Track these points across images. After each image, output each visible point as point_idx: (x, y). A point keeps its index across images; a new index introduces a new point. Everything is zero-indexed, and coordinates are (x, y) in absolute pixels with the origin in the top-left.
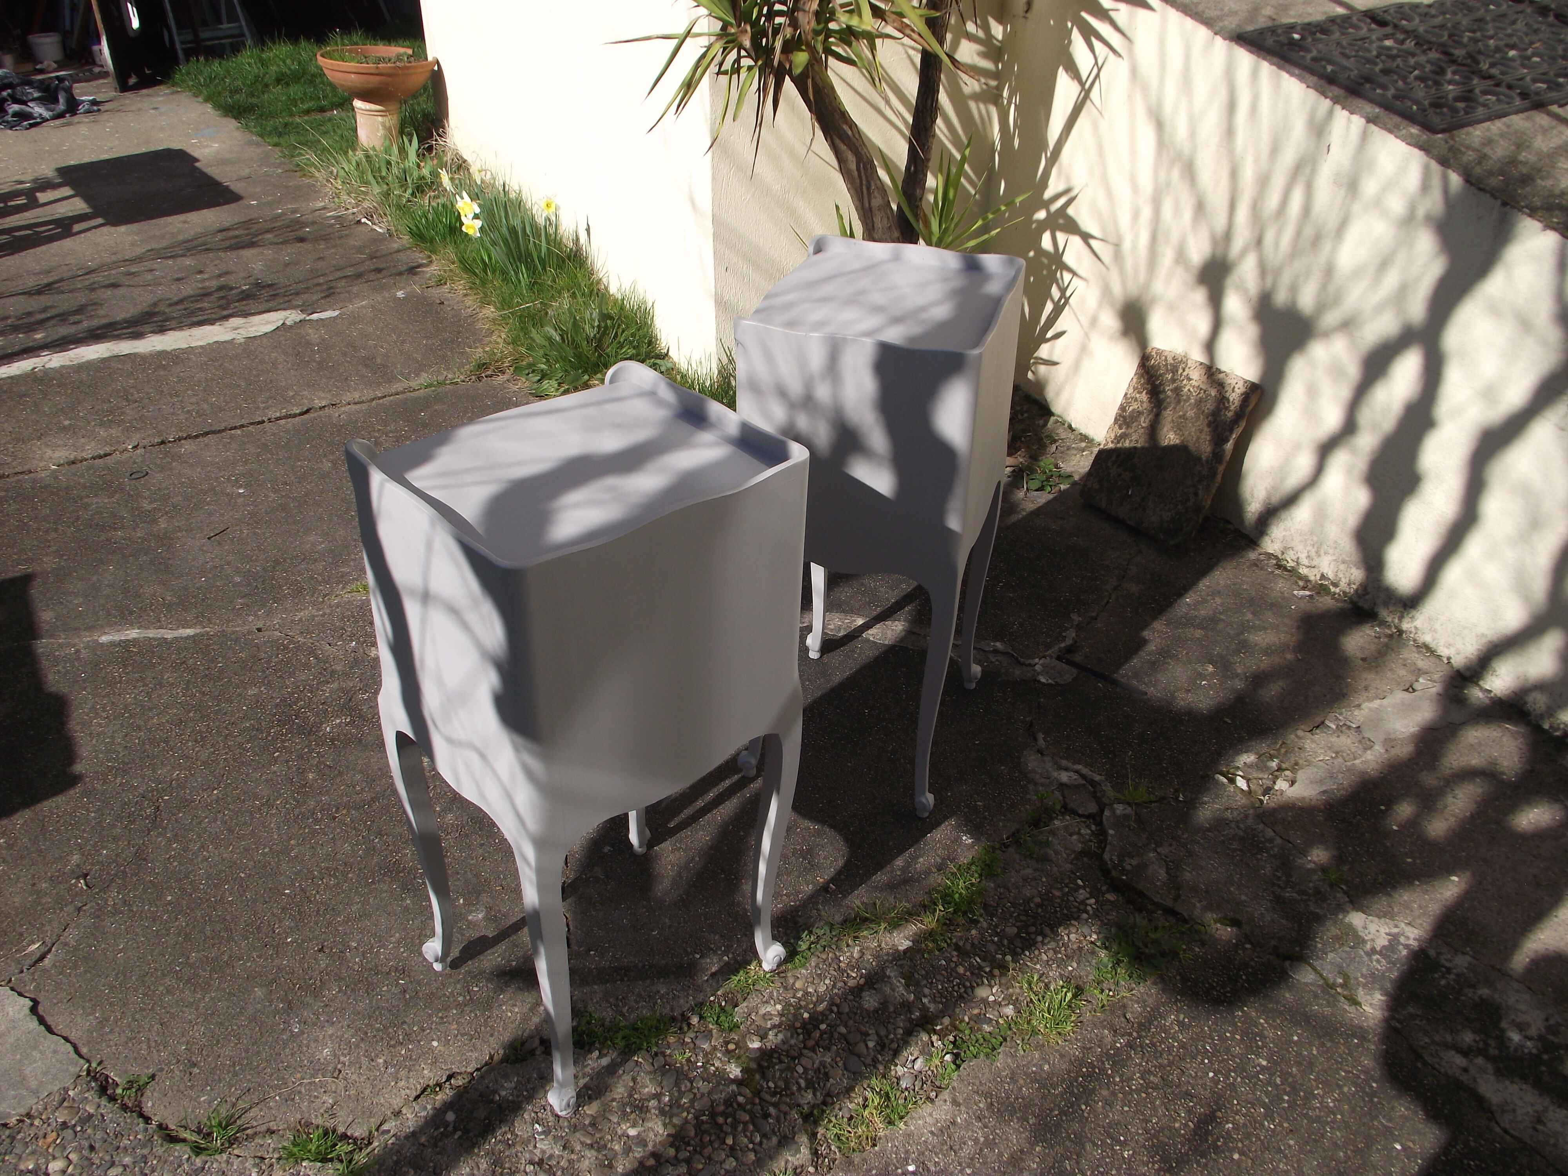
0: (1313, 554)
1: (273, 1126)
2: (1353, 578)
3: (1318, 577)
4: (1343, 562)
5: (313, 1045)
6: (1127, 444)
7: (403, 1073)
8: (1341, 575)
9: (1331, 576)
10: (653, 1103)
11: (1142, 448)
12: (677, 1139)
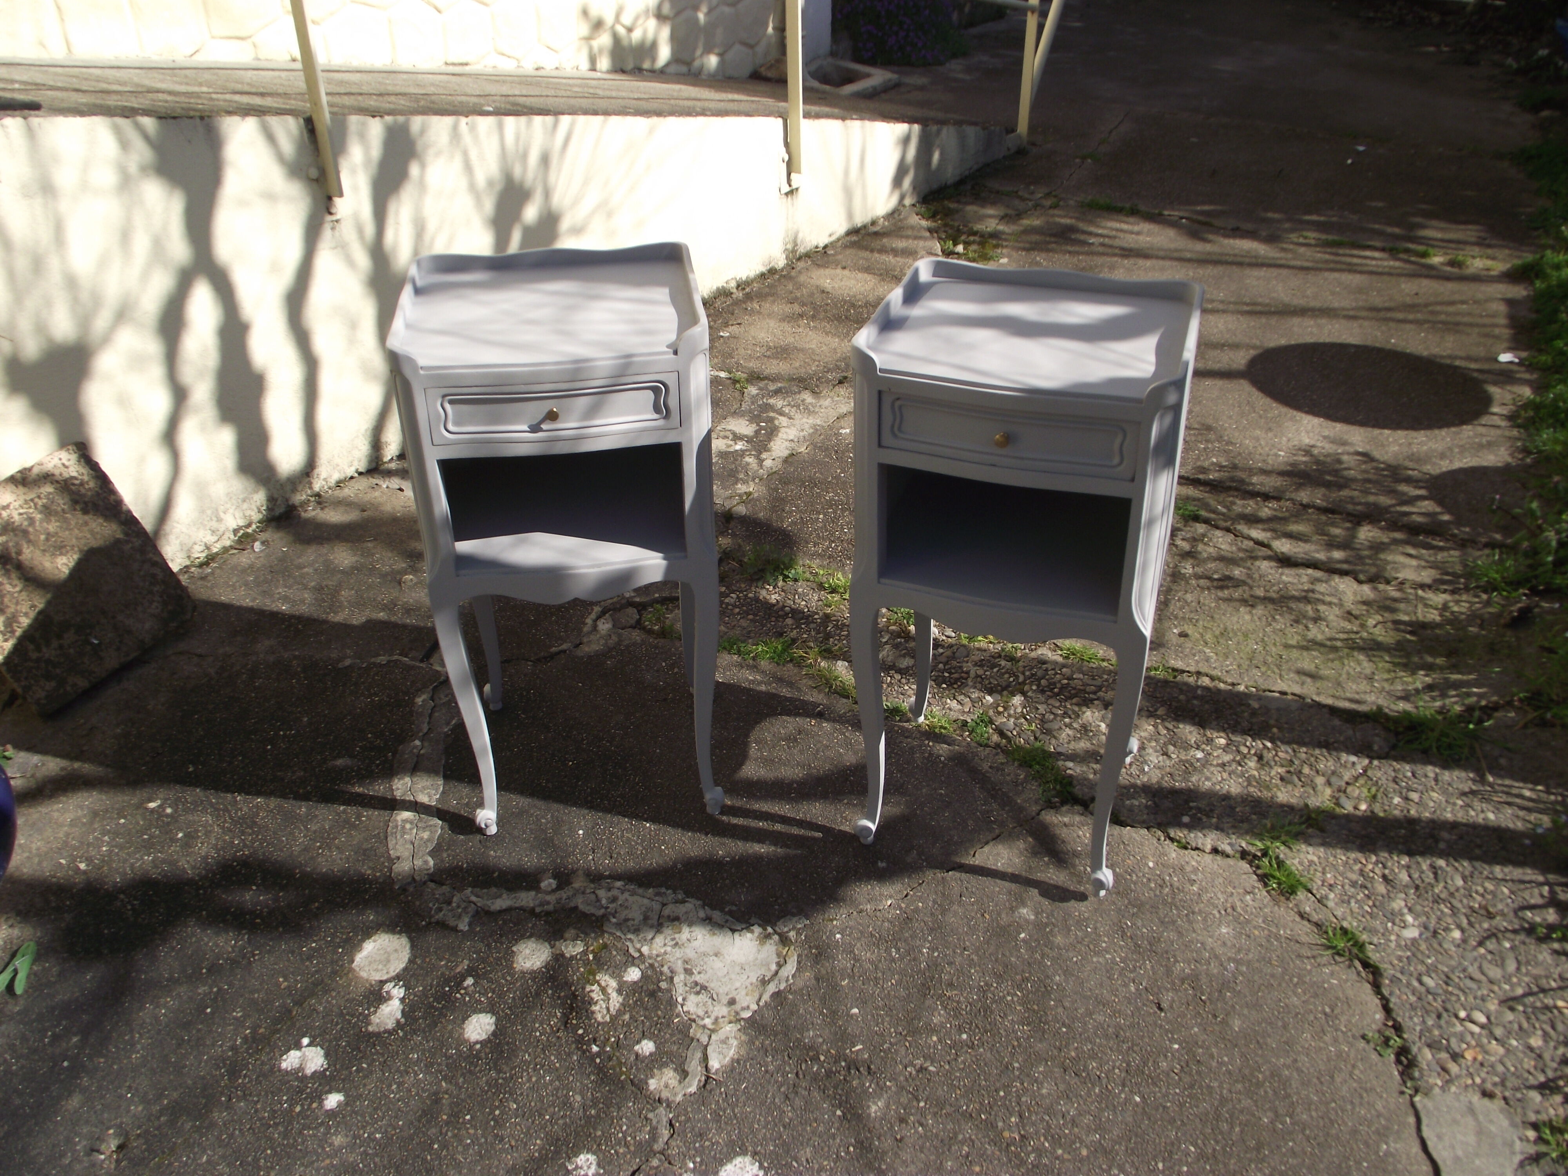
0: (214, 524)
1: (1298, 919)
2: (258, 503)
3: (232, 537)
4: (244, 501)
5: (1229, 944)
6: (25, 622)
7: (1188, 869)
8: (248, 513)
9: (241, 523)
10: (1075, 725)
11: (49, 603)
12: (1087, 703)
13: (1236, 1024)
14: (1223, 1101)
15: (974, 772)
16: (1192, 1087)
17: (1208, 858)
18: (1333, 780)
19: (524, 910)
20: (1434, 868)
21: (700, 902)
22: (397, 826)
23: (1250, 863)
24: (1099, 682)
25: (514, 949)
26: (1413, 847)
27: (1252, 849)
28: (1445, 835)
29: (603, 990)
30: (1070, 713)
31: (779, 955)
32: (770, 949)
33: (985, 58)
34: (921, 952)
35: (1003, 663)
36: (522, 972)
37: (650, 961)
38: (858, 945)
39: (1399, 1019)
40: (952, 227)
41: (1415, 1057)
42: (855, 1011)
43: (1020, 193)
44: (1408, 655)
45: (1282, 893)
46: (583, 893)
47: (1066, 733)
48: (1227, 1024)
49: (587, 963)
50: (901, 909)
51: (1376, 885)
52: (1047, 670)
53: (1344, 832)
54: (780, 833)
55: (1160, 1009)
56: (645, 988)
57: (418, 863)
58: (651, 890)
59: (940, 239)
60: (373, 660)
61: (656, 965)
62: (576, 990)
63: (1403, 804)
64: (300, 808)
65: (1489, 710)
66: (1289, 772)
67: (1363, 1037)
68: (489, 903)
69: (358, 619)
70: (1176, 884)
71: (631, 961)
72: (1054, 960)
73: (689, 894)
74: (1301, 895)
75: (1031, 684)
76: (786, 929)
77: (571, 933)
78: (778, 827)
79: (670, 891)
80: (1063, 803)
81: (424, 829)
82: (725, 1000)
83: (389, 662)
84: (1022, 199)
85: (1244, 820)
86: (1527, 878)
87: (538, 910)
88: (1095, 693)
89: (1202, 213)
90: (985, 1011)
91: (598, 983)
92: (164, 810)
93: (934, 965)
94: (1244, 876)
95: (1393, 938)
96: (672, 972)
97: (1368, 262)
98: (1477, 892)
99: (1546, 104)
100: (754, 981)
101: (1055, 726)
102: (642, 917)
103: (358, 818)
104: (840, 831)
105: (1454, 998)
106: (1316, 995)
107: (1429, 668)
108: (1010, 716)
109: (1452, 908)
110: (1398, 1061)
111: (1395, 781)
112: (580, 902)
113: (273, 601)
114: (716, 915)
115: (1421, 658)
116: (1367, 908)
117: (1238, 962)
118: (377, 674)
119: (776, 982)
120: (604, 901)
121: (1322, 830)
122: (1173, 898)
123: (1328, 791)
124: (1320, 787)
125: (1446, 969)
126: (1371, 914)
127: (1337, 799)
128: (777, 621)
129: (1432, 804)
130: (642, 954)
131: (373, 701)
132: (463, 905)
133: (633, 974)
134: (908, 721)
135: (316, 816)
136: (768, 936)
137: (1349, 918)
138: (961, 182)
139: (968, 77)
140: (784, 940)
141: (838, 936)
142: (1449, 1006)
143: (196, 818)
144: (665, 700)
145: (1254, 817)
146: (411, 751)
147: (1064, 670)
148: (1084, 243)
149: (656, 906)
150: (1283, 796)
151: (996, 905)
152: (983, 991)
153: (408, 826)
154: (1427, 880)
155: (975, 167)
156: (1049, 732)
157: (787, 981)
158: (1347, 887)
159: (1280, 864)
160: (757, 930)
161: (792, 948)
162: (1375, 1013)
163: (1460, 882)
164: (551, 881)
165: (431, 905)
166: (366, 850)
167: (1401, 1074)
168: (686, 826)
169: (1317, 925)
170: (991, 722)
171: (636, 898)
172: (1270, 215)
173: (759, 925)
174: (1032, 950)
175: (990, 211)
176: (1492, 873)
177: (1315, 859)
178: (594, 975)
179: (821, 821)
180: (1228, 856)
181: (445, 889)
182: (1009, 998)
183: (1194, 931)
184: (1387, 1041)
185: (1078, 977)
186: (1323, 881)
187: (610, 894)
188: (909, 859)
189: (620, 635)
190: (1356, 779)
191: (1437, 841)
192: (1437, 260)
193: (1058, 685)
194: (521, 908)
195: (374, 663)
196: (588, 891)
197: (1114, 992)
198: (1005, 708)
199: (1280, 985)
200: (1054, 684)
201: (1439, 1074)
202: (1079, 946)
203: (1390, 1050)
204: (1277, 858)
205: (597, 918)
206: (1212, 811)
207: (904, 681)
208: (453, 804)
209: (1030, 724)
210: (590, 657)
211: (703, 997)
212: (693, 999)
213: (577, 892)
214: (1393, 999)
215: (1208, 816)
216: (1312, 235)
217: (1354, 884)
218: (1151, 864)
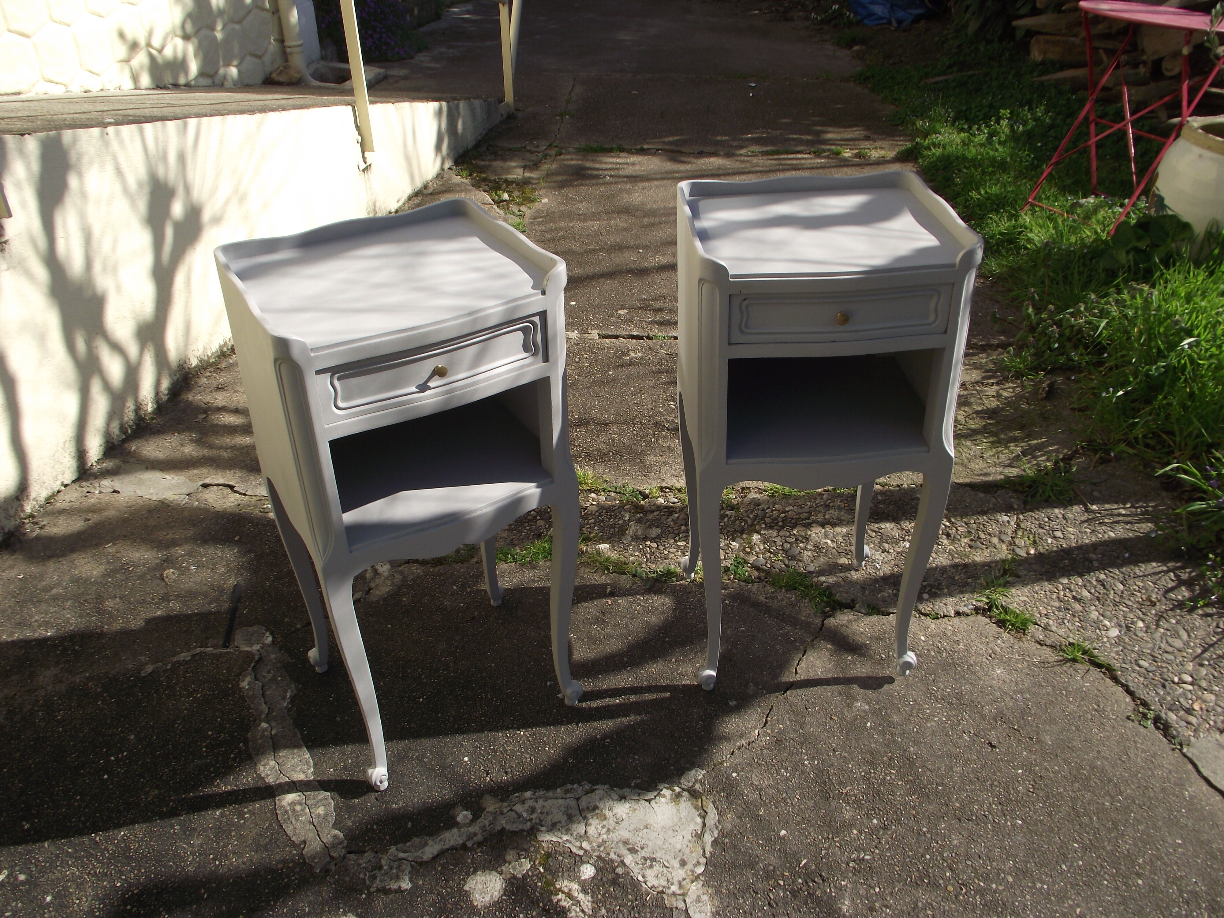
1: (1039, 647)
5: (1008, 681)
7: (949, 633)
10: (809, 547)
12: (808, 526)
13: (1048, 739)
14: (1074, 800)
15: (756, 605)
16: (1048, 797)
17: (956, 620)
18: (1003, 537)
19: (456, 849)
20: (1100, 581)
21: (606, 786)
22: (287, 812)
23: (983, 615)
24: (806, 509)
25: (466, 888)
26: (1080, 571)
27: (981, 605)
28: (1093, 556)
29: (569, 895)
30: (800, 538)
31: (696, 808)
32: (686, 805)
33: (444, 50)
34: (803, 764)
35: (728, 513)
36: (485, 907)
37: (596, 854)
38: (754, 776)
39: (1142, 697)
40: (490, 181)
41: (1166, 721)
42: (783, 832)
43: (528, 148)
44: (995, 434)
45: (1017, 632)
46: (502, 813)
47: (807, 554)
48: (1042, 742)
49: (540, 876)
50: (769, 735)
51: (1073, 605)
52: (763, 510)
53: (1031, 573)
54: (636, 703)
55: (993, 747)
56: (604, 879)
57: (327, 839)
58: (559, 790)
59: (485, 191)
60: (175, 659)
61: (603, 855)
62: (545, 905)
63: (1054, 542)
64: (172, 827)
65: (1067, 459)
66: (972, 540)
67: (1128, 718)
68: (419, 854)
69: (136, 622)
70: (948, 648)
71: (578, 860)
72: (902, 735)
73: (594, 782)
74: (1032, 628)
75: (759, 523)
76: (690, 784)
77: (510, 855)
78: (633, 698)
79: (575, 786)
80: (834, 609)
81: (316, 805)
82: (676, 864)
83: (193, 656)
84: (532, 153)
85: (966, 584)
86: (1157, 570)
87: (469, 844)
88: (808, 518)
89: (670, 143)
90: (878, 794)
91: (560, 890)
92: (16, 878)
93: (820, 772)
94: (987, 627)
95: (1105, 640)
96: (619, 856)
97: (803, 162)
98: (1135, 590)
99: (853, 42)
100: (690, 838)
101: (796, 550)
102: (565, 818)
103: (241, 815)
104: (684, 685)
105: (1165, 670)
106: (1083, 699)
107: (1015, 440)
108: (757, 553)
109: (1127, 606)
110: (1157, 728)
111: (1041, 526)
112: (502, 823)
113: (34, 631)
114: (626, 791)
115: (1006, 435)
116: (1077, 624)
117: (1021, 692)
118: (186, 672)
119: (708, 832)
120: (525, 815)
121: (1018, 576)
122: (953, 659)
123: (1004, 547)
124: (998, 546)
125: (1149, 651)
126: (1082, 627)
127: (1013, 550)
128: (529, 525)
129: (1073, 537)
130: (586, 851)
131: (195, 698)
132: (395, 865)
133: (588, 871)
134: (683, 579)
135: (195, 829)
136: (678, 796)
137: (1071, 635)
138: (477, 146)
139: (438, 66)
140: (694, 794)
141: (734, 775)
142: (1166, 677)
143: (58, 874)
144: (473, 618)
145: (970, 580)
146: (263, 736)
147: (776, 506)
148: (597, 177)
149: (573, 803)
150: (979, 557)
151: (836, 707)
152: (866, 779)
153: (298, 808)
154: (1102, 592)
155: (484, 132)
156: (793, 558)
157: (717, 828)
158: (1056, 613)
159: (1006, 610)
160: (666, 792)
161: (704, 798)
162: (1124, 698)
163: (1121, 587)
164: (465, 812)
165: (362, 876)
166: (266, 845)
167: (1165, 736)
168: (556, 722)
169: (1052, 646)
170: (746, 562)
171: (550, 802)
172: (719, 138)
173: (667, 788)
174: (883, 733)
175: (513, 164)
176: (1135, 573)
177: (1026, 599)
178: (554, 885)
179: (663, 682)
180: (968, 615)
181: (369, 855)
182: (889, 778)
183: (980, 679)
184: (1145, 716)
185: (925, 743)
186: (1040, 613)
187: (526, 806)
188: (750, 691)
189: (401, 573)
190: (1016, 532)
191: (1091, 562)
192: (847, 154)
193: (780, 520)
194: (453, 848)
195: (178, 662)
196: (505, 811)
197: (956, 745)
198: (751, 549)
199: (1056, 699)
200: (776, 519)
201: (1187, 727)
202: (911, 718)
203: (1149, 722)
204: (1002, 605)
205: (528, 832)
206: (940, 584)
207: (661, 548)
208: (331, 773)
209: (775, 555)
210: (385, 599)
211: (657, 868)
212: (649, 873)
213: (496, 815)
214: (1130, 684)
215: (940, 590)
216: (756, 148)
217: (1059, 609)
218: (923, 638)
